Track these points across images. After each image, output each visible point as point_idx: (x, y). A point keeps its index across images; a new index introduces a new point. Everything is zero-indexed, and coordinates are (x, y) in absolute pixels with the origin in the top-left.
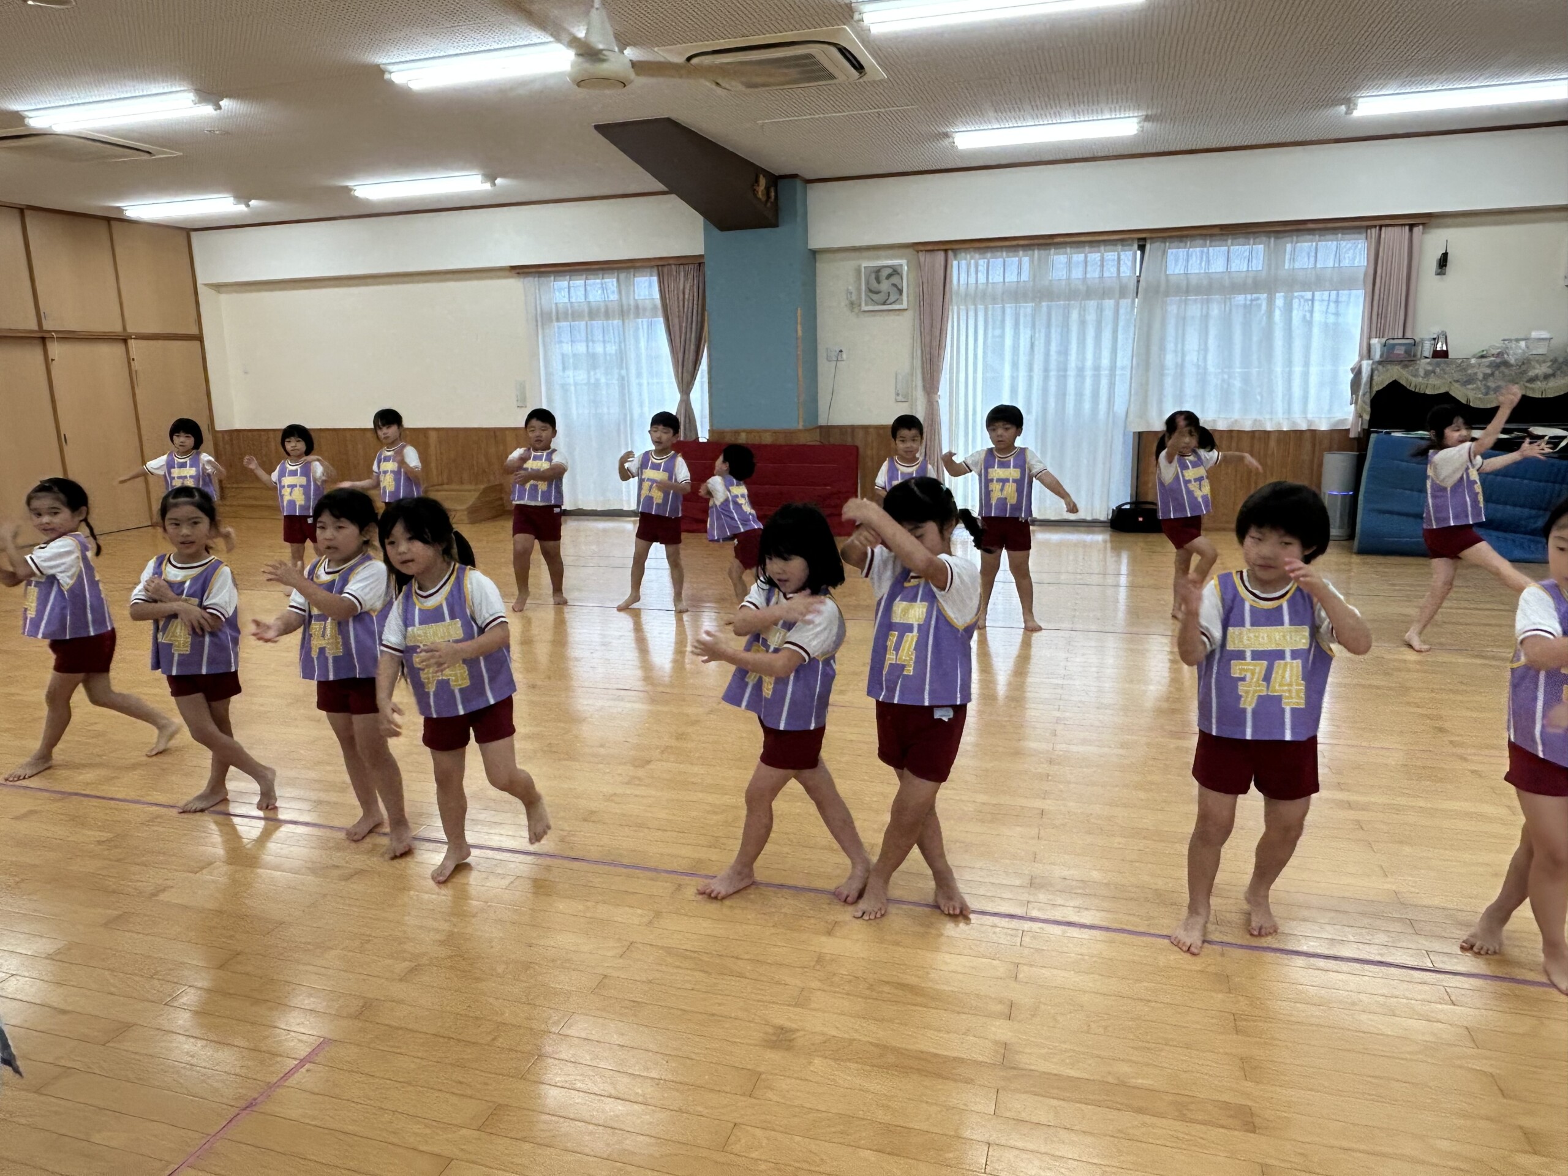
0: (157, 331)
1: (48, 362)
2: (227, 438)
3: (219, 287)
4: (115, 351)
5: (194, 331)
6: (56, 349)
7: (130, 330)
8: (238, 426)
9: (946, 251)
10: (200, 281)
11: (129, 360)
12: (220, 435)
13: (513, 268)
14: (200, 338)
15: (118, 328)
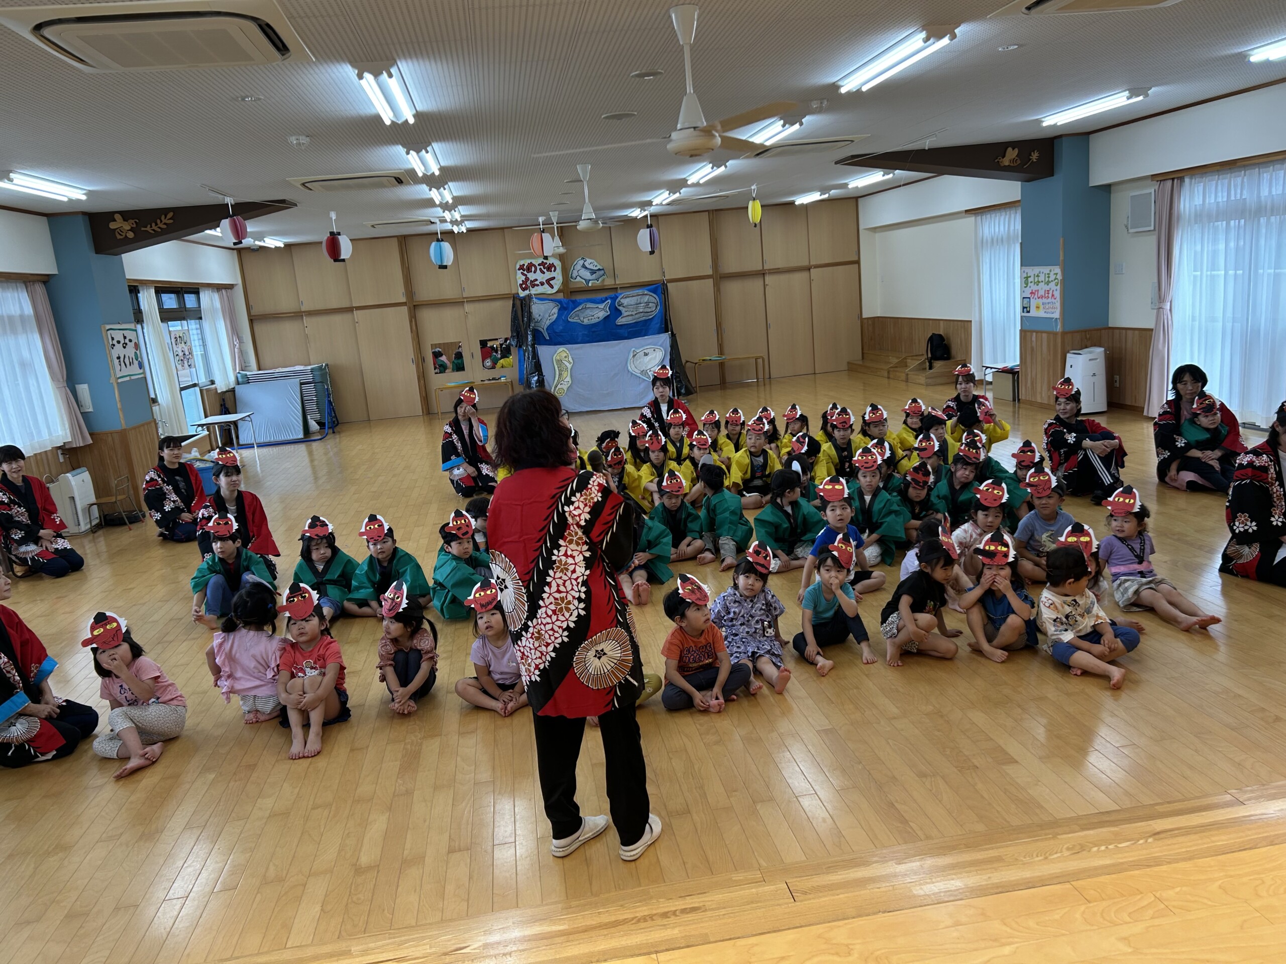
0: (827, 262)
1: (765, 286)
2: (870, 322)
3: (875, 230)
4: (805, 275)
5: (856, 259)
6: (768, 279)
7: (811, 264)
8: (879, 315)
9: (1173, 179)
10: (861, 227)
11: (810, 280)
12: (866, 321)
13: (967, 211)
14: (858, 262)
15: (806, 263)
